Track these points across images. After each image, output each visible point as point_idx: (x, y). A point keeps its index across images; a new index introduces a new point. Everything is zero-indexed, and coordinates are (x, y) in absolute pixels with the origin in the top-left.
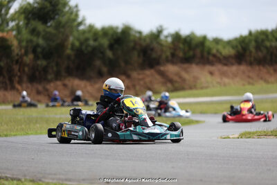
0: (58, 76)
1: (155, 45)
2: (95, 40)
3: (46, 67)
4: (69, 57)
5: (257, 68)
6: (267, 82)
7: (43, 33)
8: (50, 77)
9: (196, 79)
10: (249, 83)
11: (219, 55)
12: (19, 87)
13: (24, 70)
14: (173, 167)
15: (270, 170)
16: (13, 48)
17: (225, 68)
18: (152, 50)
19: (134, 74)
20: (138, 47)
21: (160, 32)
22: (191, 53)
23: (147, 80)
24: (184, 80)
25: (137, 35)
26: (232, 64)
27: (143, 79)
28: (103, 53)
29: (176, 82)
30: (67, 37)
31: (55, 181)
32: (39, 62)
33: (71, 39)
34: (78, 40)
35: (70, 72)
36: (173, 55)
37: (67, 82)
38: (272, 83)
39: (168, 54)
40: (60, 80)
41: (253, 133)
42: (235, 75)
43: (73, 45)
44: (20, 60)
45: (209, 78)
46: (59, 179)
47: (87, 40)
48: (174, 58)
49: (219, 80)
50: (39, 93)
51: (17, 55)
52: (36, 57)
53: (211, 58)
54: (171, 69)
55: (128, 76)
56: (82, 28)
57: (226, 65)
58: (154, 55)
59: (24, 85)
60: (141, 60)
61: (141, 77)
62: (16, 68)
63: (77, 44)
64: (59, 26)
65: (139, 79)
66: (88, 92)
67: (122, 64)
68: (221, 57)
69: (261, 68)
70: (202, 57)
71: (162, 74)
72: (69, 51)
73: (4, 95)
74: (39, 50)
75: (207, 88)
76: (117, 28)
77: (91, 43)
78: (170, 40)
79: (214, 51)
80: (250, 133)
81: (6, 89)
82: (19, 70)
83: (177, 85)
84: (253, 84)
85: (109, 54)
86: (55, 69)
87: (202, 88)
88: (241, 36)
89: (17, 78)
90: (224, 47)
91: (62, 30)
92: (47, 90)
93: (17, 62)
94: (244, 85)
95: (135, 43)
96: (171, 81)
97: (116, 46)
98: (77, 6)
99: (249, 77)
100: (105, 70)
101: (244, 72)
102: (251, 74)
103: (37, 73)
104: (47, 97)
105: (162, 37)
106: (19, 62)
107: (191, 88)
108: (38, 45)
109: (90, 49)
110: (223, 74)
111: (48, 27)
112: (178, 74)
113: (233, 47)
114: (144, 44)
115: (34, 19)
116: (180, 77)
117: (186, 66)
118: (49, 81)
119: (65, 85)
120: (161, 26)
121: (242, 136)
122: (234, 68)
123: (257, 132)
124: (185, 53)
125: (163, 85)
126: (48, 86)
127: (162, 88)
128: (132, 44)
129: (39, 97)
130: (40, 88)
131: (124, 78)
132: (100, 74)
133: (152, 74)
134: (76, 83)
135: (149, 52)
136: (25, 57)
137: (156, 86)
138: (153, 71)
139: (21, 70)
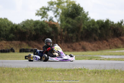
0: (77, 40)
2: (93, 25)
3: (72, 36)
4: (82, 32)
7: (71, 23)
8: (74, 41)
16: (58, 29)
18: (118, 29)
19: (110, 40)
20: (112, 29)
21: (122, 22)
23: (115, 42)
25: (112, 23)
27: (113, 42)
28: (97, 31)
32: (69, 35)
33: (83, 26)
34: (86, 25)
35: (82, 39)
37: (81, 43)
40: (78, 42)
43: (84, 28)
50: (68, 47)
51: (60, 32)
52: (68, 33)
55: (107, 41)
56: (88, 21)
58: (118, 32)
59: (62, 44)
60: (113, 34)
61: (112, 41)
62: (59, 37)
63: (86, 27)
65: (112, 42)
66: (89, 47)
67: (105, 36)
72: (82, 30)
74: (69, 30)
76: (103, 20)
77: (91, 26)
82: (60, 38)
85: (99, 31)
89: (59, 41)
91: (79, 21)
92: (72, 46)
93: (60, 34)
95: (111, 27)
97: (102, 28)
98: (88, 12)
100: (97, 38)
103: (68, 39)
104: (72, 49)
105: (123, 25)
108: (69, 28)
109: (91, 29)
114: (115, 27)
115: (68, 17)
118: (73, 43)
119: (80, 44)
125: (122, 45)
126: (73, 45)
127: (122, 46)
128: (109, 28)
129: (69, 49)
130: (69, 45)
131: (105, 41)
132: (95, 40)
133: (117, 40)
134: (85, 43)
135: (117, 31)
136: (63, 33)
137: (119, 45)
138: (118, 39)
139: (61, 38)
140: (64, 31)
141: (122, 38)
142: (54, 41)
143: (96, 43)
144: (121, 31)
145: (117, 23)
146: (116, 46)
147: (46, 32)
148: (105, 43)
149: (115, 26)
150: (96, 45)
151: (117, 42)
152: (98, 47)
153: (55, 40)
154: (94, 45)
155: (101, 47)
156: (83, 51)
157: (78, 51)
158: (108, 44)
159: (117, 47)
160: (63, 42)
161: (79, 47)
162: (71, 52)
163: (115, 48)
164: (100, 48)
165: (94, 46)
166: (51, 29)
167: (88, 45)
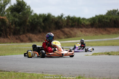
0: (24, 33)
1: (60, 20)
2: (38, 19)
3: (20, 29)
4: (28, 25)
5: (99, 29)
6: (102, 34)
7: (18, 17)
8: (21, 33)
9: (76, 33)
10: (96, 35)
11: (84, 24)
13: (11, 31)
14: (67, 66)
15: (103, 67)
16: (6, 22)
17: (87, 29)
18: (59, 23)
20: (54, 22)
21: (62, 16)
22: (74, 24)
23: (57, 34)
24: (71, 34)
26: (89, 28)
28: (40, 24)
29: (68, 34)
30: (27, 18)
31: (23, 72)
32: (17, 28)
33: (28, 19)
34: (31, 19)
35: (28, 31)
36: (67, 24)
37: (27, 35)
38: (104, 35)
39: (65, 24)
40: (25, 34)
41: (97, 53)
42: (90, 32)
43: (29, 21)
45: (81, 33)
46: (25, 71)
47: (34, 19)
48: (67, 26)
49: (84, 34)
50: (17, 39)
51: (9, 25)
52: (16, 26)
53: (81, 25)
54: (66, 30)
57: (87, 28)
58: (60, 25)
59: (11, 36)
60: (55, 27)
63: (31, 20)
64: (24, 14)
66: (35, 38)
68: (85, 25)
69: (100, 29)
70: (78, 25)
71: (63, 32)
72: (28, 23)
73: (4, 40)
74: (17, 23)
75: (80, 37)
76: (46, 14)
77: (36, 20)
78: (66, 19)
79: (83, 23)
80: (96, 53)
81: (4, 38)
82: (9, 31)
83: (68, 36)
84: (97, 35)
85: (43, 24)
86: (23, 30)
87: (78, 37)
88: (93, 17)
89: (8, 34)
90: (86, 21)
92: (20, 38)
94: (94, 35)
95: (53, 20)
96: (66, 34)
99: (96, 32)
100: (41, 30)
101: (94, 31)
102: (96, 31)
103: (16, 32)
104: (20, 41)
105: (63, 18)
106: (9, 27)
107: (74, 37)
108: (17, 21)
109: (36, 23)
110: (86, 31)
111: (20, 14)
112: (69, 32)
113: (90, 22)
114: (56, 20)
115: (14, 11)
116: (70, 33)
117: (72, 28)
118: (20, 35)
119: (27, 36)
120: (62, 14)
121: (93, 55)
122: (90, 29)
123: (99, 53)
124: (71, 24)
127: (63, 37)
128: (51, 20)
129: (17, 41)
130: (17, 37)
132: (40, 32)
134: (31, 35)
136: (11, 26)
137: (61, 36)
138: (59, 31)
140: (12, 24)
141: (63, 30)
142: (4, 33)
143: (41, 35)
144: (62, 24)
146: (58, 37)
150: (41, 36)
151: (59, 33)
152: (42, 38)
154: (39, 36)
156: (29, 42)
157: (25, 42)
160: (11, 34)
161: (26, 39)
162: (19, 43)
164: (44, 39)
165: (39, 38)
167: (34, 37)
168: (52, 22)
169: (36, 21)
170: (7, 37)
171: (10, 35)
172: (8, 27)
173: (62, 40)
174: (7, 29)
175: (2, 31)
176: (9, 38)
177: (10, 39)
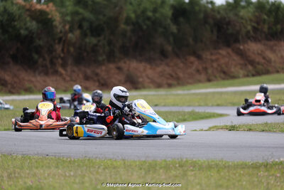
0: (111, 57)
3: (96, 45)
8: (100, 59)
12: (63, 72)
13: (68, 51)
18: (229, 23)
19: (207, 55)
20: (211, 21)
22: (279, 27)
23: (222, 61)
24: (269, 61)
25: (210, 6)
27: (217, 60)
29: (258, 63)
32: (87, 40)
34: (135, 12)
36: (255, 29)
37: (122, 64)
39: (249, 28)
40: (114, 62)
43: (128, 19)
44: (64, 39)
47: (144, 12)
48: (257, 34)
50: (87, 78)
51: (61, 32)
52: (85, 35)
54: (253, 48)
55: (199, 57)
58: (230, 31)
59: (69, 69)
60: (215, 38)
61: (214, 57)
62: (58, 48)
63: (133, 16)
65: (212, 61)
67: (191, 41)
71: (241, 54)
73: (45, 81)
74: (86, 25)
77: (150, 14)
81: (47, 74)
82: (63, 50)
83: (260, 67)
85: (174, 28)
86: (107, 48)
89: (60, 61)
92: (97, 75)
93: (60, 41)
95: (207, 16)
96: (252, 63)
97: (181, 19)
100: (169, 48)
103: (85, 54)
104: (97, 84)
107: (278, 72)
108: (84, 19)
112: (261, 54)
114: (218, 16)
116: (264, 58)
117: (272, 43)
118: (100, 64)
119: (119, 69)
124: (269, 28)
125: (241, 69)
126: (98, 71)
127: (242, 72)
128: (201, 16)
129: (88, 83)
130: (89, 72)
131: (192, 59)
132: (164, 54)
133: (228, 53)
134: (134, 66)
135: (225, 26)
136: (70, 35)
137: (233, 70)
138: (230, 50)
139: (65, 50)
140: (71, 30)
141: (242, 47)
142: (44, 59)
143: (168, 65)
144: (238, 28)
145: (224, 3)
146: (224, 73)
147: (20, 34)
148: (192, 63)
149: (219, 12)
150: (168, 70)
151: (227, 60)
152: (172, 76)
153: (46, 56)
154: (159, 69)
155: (181, 75)
158: (200, 68)
159: (227, 75)
160: (70, 61)
161: (117, 77)
163: (224, 79)
164: (178, 79)
166: (33, 25)
167: (145, 70)
168: (205, 21)
169: (149, 18)
170: (56, 72)
171: (64, 66)
172: (60, 39)
173: (236, 81)
174: (57, 46)
175: (38, 50)
176: (61, 75)
177: (64, 79)
